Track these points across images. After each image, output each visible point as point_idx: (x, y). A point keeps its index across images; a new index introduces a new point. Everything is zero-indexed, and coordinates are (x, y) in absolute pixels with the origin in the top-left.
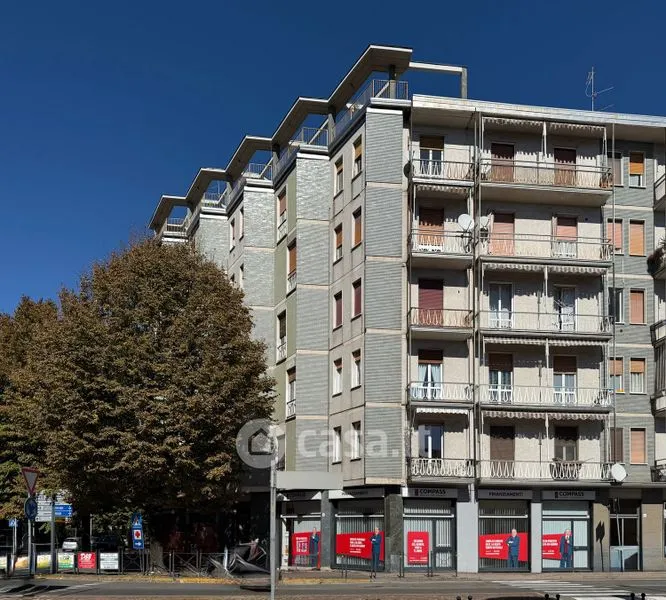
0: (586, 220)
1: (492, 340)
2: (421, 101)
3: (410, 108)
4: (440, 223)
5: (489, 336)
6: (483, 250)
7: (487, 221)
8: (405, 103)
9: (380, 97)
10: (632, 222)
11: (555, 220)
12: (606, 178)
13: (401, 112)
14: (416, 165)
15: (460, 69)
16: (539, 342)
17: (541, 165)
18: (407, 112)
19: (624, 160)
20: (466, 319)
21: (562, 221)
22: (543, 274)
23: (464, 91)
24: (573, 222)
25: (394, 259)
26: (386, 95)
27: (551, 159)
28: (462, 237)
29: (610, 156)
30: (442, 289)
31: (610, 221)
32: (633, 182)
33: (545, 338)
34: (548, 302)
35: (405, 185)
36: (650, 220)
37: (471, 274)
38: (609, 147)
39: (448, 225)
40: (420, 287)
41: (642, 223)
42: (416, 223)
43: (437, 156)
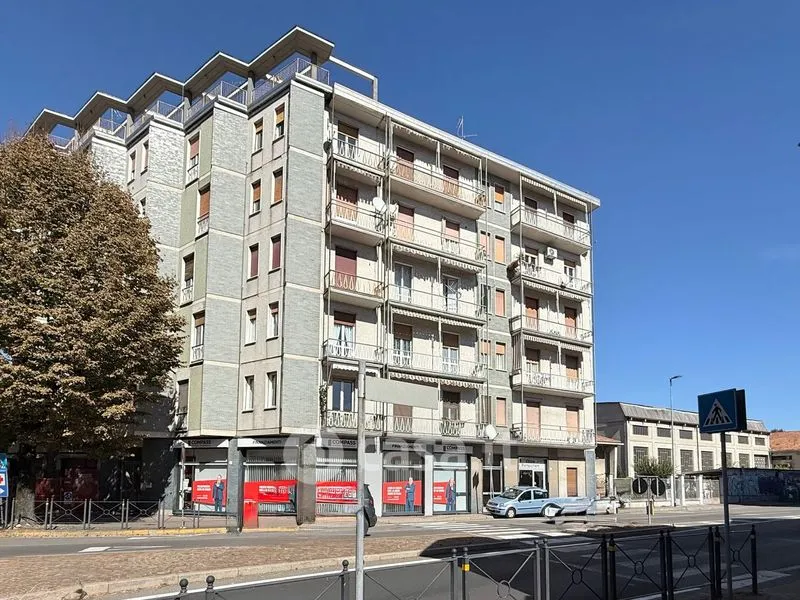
0: (466, 228)
1: (398, 311)
2: (341, 91)
3: (332, 94)
4: (355, 201)
5: (396, 307)
6: (391, 233)
7: (394, 208)
8: (328, 88)
9: (305, 74)
10: (497, 237)
11: (444, 222)
12: (481, 198)
13: (323, 95)
14: (335, 144)
15: (372, 77)
16: (434, 319)
17: (434, 174)
18: (329, 97)
19: (492, 189)
20: (377, 290)
21: (450, 225)
22: (437, 264)
23: (375, 95)
24: (457, 227)
25: (314, 223)
26: (309, 74)
27: (442, 172)
28: (375, 216)
29: (484, 183)
30: (355, 259)
31: (483, 233)
32: (498, 207)
33: (438, 316)
34: (439, 287)
35: (325, 159)
36: (508, 238)
37: (379, 250)
38: (484, 177)
39: (361, 204)
40: (336, 254)
41: (503, 239)
42: (334, 195)
43: (353, 142)
